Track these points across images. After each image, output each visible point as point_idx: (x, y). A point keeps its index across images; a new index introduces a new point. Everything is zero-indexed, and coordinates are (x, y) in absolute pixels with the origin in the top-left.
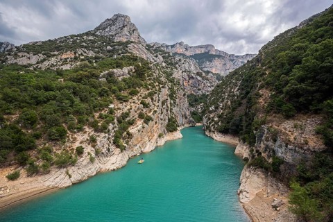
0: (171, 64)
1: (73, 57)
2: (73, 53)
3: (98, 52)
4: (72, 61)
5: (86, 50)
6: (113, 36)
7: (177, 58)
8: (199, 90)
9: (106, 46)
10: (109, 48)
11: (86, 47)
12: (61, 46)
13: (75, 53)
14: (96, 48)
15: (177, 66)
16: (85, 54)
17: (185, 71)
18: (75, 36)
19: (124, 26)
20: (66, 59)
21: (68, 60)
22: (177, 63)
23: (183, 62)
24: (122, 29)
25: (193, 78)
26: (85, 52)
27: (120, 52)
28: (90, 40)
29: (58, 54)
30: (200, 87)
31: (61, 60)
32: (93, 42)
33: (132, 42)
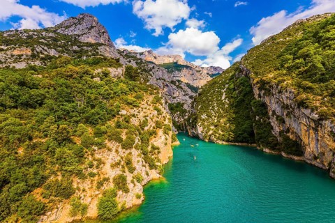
0: (145, 70)
1: (30, 53)
2: (29, 49)
3: (63, 52)
4: (28, 59)
5: (46, 48)
6: (79, 36)
7: (151, 66)
8: (174, 98)
9: (72, 45)
10: (75, 48)
11: (46, 45)
12: (11, 41)
13: (33, 50)
14: (60, 47)
15: (151, 73)
16: (46, 53)
17: (160, 79)
18: (30, 31)
19: (92, 27)
20: (19, 56)
21: (23, 57)
22: (151, 70)
23: (156, 69)
24: (90, 29)
25: (167, 85)
26: (46, 51)
27: (90, 53)
28: (51, 37)
29: (7, 49)
30: (175, 96)
31: (12, 56)
32: (55, 40)
33: (102, 44)
